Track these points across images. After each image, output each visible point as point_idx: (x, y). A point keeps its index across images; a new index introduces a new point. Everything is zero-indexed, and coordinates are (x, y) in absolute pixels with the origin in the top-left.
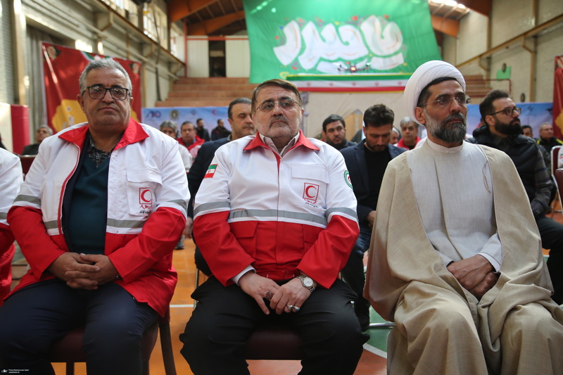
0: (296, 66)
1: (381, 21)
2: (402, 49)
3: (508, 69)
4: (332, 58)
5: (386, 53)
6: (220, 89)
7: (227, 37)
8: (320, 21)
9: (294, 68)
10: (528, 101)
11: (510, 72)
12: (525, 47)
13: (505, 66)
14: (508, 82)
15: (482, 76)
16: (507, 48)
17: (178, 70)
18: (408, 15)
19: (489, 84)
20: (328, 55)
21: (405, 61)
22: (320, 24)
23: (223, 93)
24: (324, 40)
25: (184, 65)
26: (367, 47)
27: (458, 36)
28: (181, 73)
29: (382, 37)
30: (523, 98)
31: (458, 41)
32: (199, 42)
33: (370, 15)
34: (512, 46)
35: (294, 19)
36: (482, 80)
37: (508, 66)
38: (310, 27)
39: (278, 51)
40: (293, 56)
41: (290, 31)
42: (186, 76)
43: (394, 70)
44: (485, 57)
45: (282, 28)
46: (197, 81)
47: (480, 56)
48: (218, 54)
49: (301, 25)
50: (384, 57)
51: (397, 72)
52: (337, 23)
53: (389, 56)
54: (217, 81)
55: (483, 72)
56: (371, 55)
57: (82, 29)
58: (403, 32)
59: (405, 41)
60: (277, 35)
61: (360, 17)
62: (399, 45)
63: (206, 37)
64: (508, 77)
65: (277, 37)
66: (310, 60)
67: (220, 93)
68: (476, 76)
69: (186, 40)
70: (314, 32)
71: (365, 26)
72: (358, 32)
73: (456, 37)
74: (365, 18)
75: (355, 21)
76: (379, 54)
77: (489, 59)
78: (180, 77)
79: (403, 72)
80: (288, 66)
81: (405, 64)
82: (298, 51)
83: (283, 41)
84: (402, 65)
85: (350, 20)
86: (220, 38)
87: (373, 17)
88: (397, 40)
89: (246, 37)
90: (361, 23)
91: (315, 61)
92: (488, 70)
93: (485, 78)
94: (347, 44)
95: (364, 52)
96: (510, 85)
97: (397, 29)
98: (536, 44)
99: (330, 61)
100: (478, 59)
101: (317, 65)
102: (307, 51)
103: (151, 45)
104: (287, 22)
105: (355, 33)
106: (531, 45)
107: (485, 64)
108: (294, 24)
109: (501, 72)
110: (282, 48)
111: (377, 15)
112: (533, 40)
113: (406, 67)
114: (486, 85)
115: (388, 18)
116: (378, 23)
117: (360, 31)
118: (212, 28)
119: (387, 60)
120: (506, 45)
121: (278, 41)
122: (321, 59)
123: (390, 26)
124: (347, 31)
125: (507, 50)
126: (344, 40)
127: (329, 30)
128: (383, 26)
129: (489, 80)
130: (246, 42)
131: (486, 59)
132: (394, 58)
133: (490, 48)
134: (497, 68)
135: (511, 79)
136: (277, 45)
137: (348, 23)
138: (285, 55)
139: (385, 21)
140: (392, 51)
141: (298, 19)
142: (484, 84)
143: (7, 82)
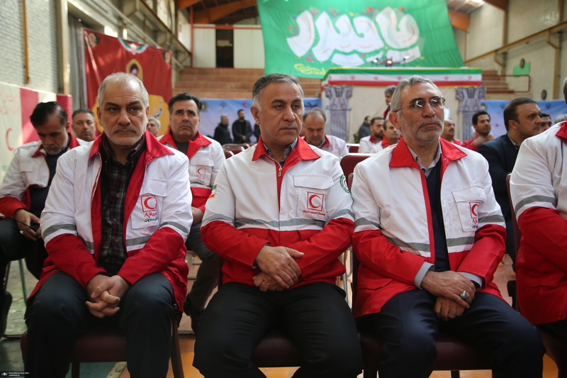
0: (310, 58)
1: (397, 13)
2: (418, 42)
3: (526, 65)
4: (347, 50)
5: (402, 46)
6: (228, 80)
7: (235, 26)
8: (335, 11)
9: (308, 60)
10: (550, 98)
11: (530, 67)
12: (549, 43)
13: (523, 61)
14: (527, 78)
15: (496, 72)
16: (528, 43)
17: (185, 60)
18: (425, 7)
19: (505, 79)
20: (342, 47)
21: (422, 55)
22: (334, 15)
23: (233, 85)
24: (338, 32)
25: (190, 54)
26: (383, 40)
27: (468, 30)
28: (187, 63)
29: (398, 29)
30: (544, 94)
31: (468, 35)
32: (206, 30)
33: (385, 7)
34: (533, 41)
35: (307, 8)
36: (496, 75)
37: (527, 61)
38: (323, 18)
39: (291, 42)
40: (307, 47)
41: (303, 21)
42: (191, 66)
43: (411, 64)
44: (500, 52)
45: (295, 18)
46: (203, 72)
47: (496, 51)
48: (225, 43)
49: (315, 16)
50: (400, 50)
51: (414, 66)
52: (352, 14)
53: (406, 49)
54: (224, 71)
55: (498, 68)
56: (386, 48)
57: (110, 15)
58: (419, 25)
59: (421, 35)
60: (291, 25)
61: (375, 8)
62: (415, 38)
63: (213, 25)
64: (527, 73)
65: (290, 28)
66: (325, 52)
67: (229, 85)
68: (490, 71)
69: (193, 28)
70: (328, 23)
71: (380, 18)
72: (373, 24)
73: (466, 31)
74: (380, 9)
75: (370, 13)
76: (394, 46)
77: (505, 54)
78: (186, 67)
79: (421, 66)
80: (302, 58)
81: (422, 58)
82: (311, 42)
83: (296, 32)
84: (419, 59)
85: (365, 11)
86: (227, 26)
87: (388, 9)
88: (414, 33)
89: (259, 26)
90: (376, 14)
91: (330, 53)
92: (504, 66)
93: (499, 73)
94: (362, 35)
95: (380, 45)
96: (530, 81)
97: (413, 22)
98: (561, 40)
99: (345, 54)
100: (494, 54)
101: (331, 57)
102: (321, 42)
103: (165, 33)
104: (299, 12)
105: (370, 25)
106: (555, 41)
107: (501, 59)
108: (307, 15)
109: (519, 68)
110: (295, 39)
111: (392, 7)
112: (558, 35)
113: (423, 61)
114: (501, 81)
115: (404, 10)
116: (393, 15)
117: (376, 23)
118: (216, 16)
119: (403, 53)
120: (526, 40)
121: (291, 31)
122: (336, 51)
123: (405, 19)
124: (362, 22)
125: (525, 45)
126: (359, 32)
127: (343, 21)
128: (399, 19)
129: (504, 76)
130: (259, 33)
131: (502, 54)
132: (410, 51)
133: (506, 44)
134: (513, 64)
135: (531, 75)
136: (291, 36)
137: (363, 14)
138: (298, 46)
139: (401, 13)
140: (408, 44)
141: (311, 8)
142: (499, 79)
143: (53, 70)
